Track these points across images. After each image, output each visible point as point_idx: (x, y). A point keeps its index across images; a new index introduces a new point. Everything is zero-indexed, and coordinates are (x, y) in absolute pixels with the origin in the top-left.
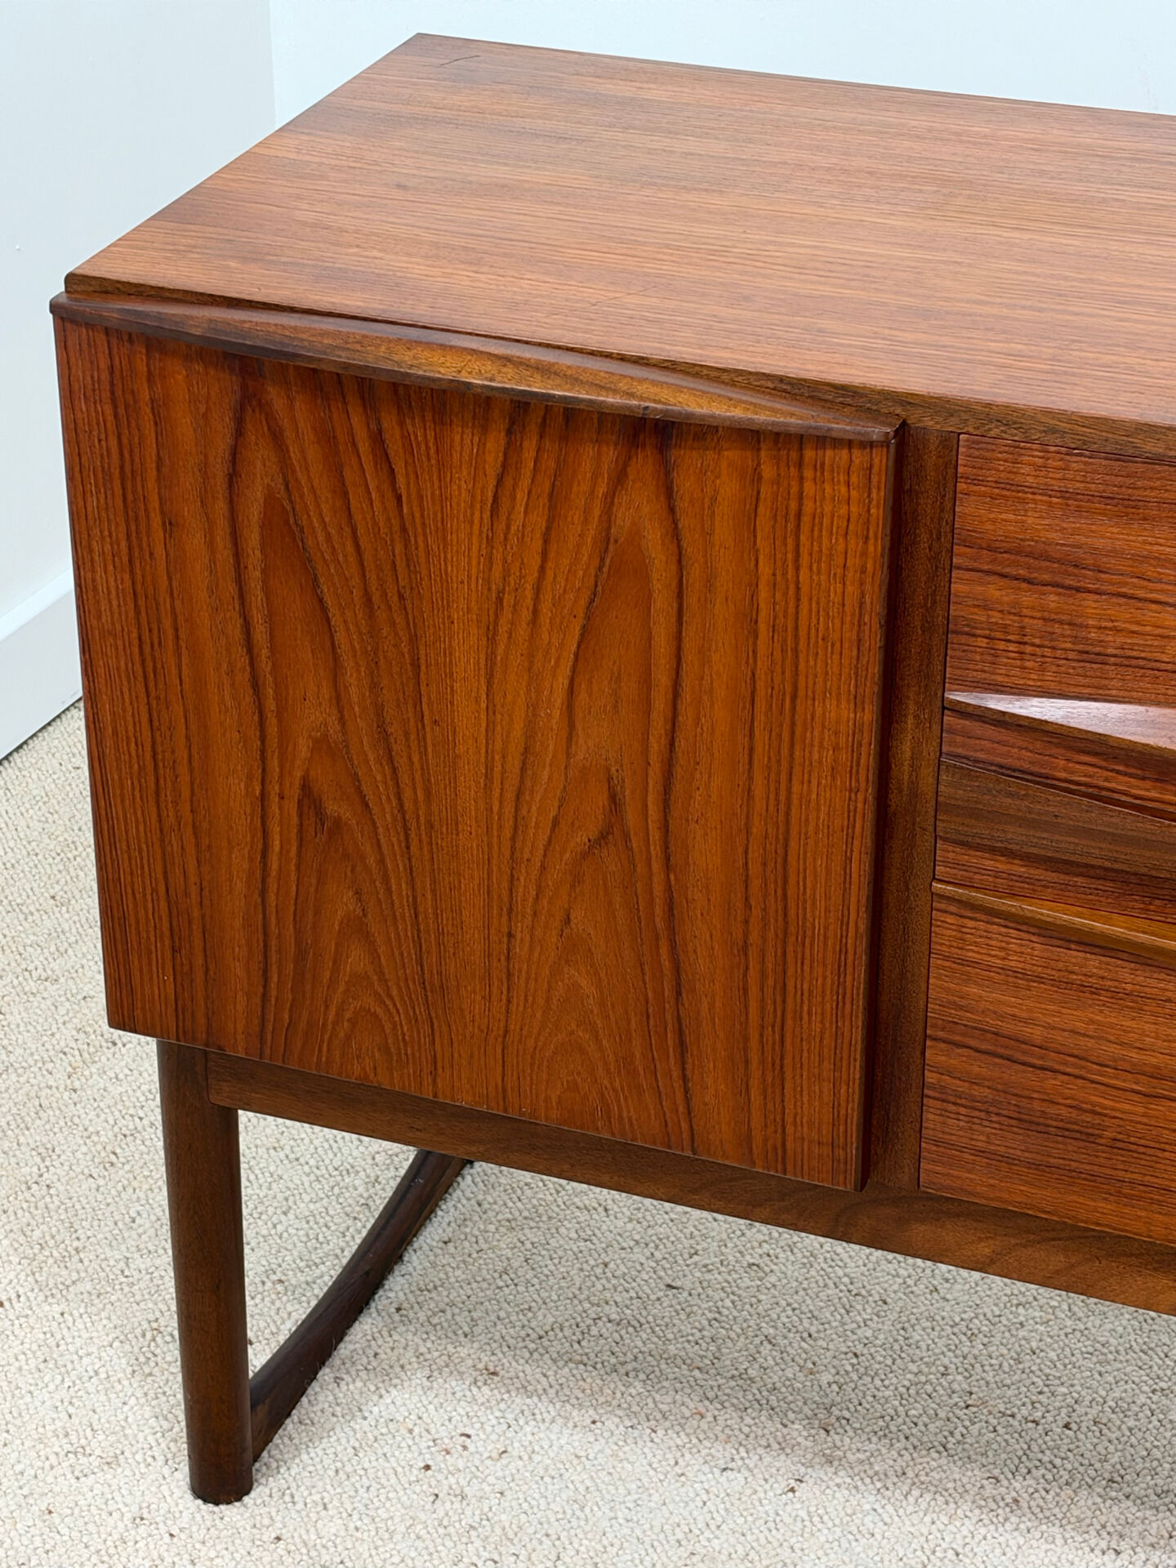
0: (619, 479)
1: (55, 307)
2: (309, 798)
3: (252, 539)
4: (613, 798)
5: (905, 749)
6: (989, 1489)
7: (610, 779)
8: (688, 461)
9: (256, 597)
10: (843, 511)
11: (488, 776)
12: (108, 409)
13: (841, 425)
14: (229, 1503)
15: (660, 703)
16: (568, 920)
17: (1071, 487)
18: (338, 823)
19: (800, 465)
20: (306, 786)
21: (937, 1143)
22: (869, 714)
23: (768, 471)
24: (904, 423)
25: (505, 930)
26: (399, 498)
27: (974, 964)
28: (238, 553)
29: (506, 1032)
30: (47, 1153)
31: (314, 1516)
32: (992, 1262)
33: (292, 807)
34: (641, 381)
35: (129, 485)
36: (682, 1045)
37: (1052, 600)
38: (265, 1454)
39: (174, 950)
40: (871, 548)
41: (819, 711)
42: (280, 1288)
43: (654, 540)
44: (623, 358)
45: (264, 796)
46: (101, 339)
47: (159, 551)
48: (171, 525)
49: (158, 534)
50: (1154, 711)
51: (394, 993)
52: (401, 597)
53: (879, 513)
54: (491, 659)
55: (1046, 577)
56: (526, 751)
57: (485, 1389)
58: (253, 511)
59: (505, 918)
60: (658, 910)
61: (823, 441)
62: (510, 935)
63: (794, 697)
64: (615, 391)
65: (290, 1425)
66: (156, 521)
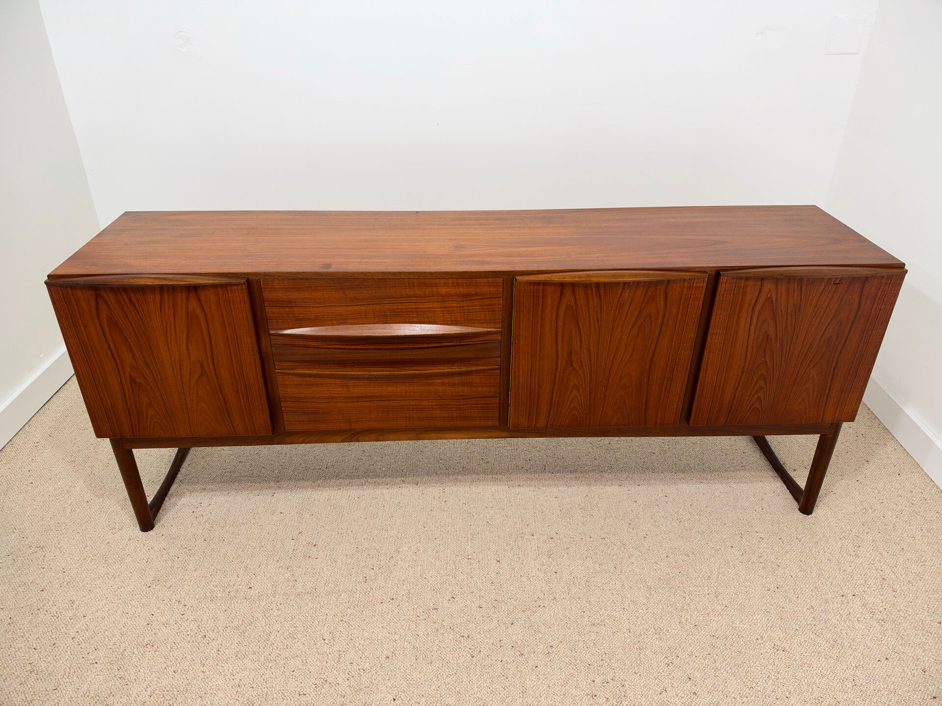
0: (188, 299)
1: (46, 283)
2: (132, 379)
3: (105, 326)
4: (202, 367)
5: (263, 344)
6: (313, 484)
7: (200, 363)
8: (202, 294)
9: (110, 339)
10: (239, 298)
11: (173, 367)
12: (65, 304)
13: (234, 281)
14: (150, 531)
15: (208, 345)
16: (197, 394)
17: (286, 287)
18: (140, 383)
19: (227, 289)
20: (131, 377)
21: (287, 421)
22: (254, 339)
23: (220, 293)
24: (248, 279)
25: (184, 398)
26: (138, 312)
27: (287, 385)
28: (103, 330)
29: (189, 420)
30: (92, 467)
31: (170, 528)
32: (304, 442)
33: (128, 382)
34: (188, 278)
35: (73, 319)
36: (229, 414)
37: (287, 309)
38: (156, 519)
39: (108, 418)
40: (246, 305)
41: (243, 340)
42: (153, 483)
43: (199, 311)
44: (183, 274)
45: (121, 381)
46: (59, 288)
47: (84, 332)
48: (85, 327)
49: (83, 329)
50: (313, 328)
51: (162, 417)
52: (143, 332)
53: (246, 298)
54: (167, 342)
55: (285, 305)
56: (180, 360)
57: (203, 493)
58: (104, 320)
59: (183, 396)
60: (217, 387)
61: (231, 285)
62: (185, 399)
63: (237, 338)
64: (183, 281)
65: (161, 511)
66: (82, 326)
